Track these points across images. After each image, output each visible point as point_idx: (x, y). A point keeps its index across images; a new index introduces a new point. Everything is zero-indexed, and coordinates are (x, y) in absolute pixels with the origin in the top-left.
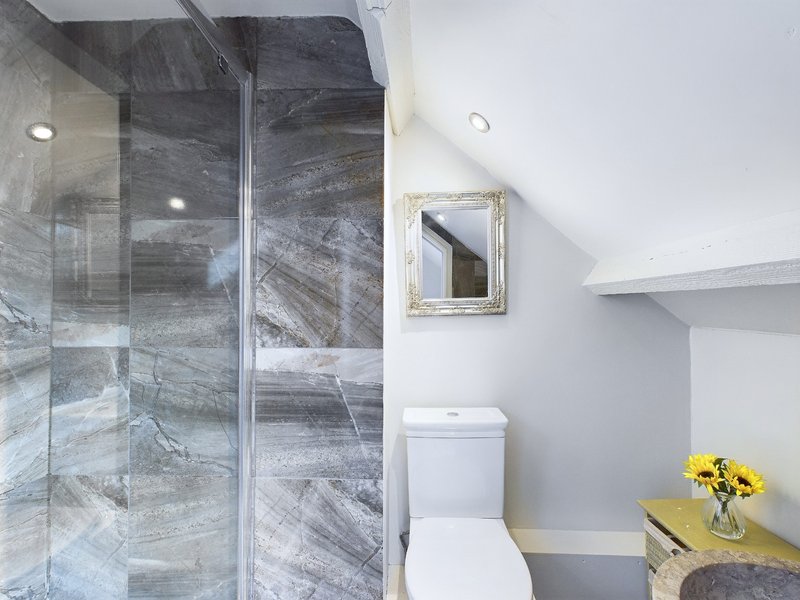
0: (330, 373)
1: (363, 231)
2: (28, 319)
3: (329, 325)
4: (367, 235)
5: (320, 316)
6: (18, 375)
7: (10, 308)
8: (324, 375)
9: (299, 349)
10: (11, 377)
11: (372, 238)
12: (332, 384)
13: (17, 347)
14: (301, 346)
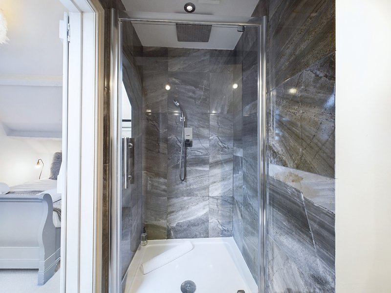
0: (298, 188)
1: (318, 73)
2: (226, 146)
3: (297, 153)
4: (321, 75)
5: (293, 146)
6: (224, 163)
7: (222, 143)
8: (295, 189)
9: (284, 168)
10: (222, 163)
11: (326, 76)
12: (299, 197)
13: (223, 154)
14: (284, 166)
